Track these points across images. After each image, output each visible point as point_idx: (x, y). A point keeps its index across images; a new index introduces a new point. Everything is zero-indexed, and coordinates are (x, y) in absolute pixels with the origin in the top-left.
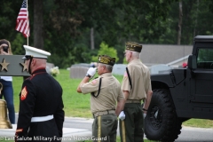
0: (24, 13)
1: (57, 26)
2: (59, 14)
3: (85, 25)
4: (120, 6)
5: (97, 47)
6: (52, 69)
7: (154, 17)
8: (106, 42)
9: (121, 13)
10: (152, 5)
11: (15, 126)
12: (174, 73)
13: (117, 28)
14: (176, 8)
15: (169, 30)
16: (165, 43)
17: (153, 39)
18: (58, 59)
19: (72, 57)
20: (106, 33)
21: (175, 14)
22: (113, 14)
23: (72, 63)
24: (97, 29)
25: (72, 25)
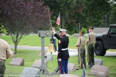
0: (59, 19)
1: (69, 23)
2: (70, 19)
3: (77, 22)
4: (88, 16)
5: (81, 28)
6: (68, 35)
7: (98, 19)
8: (84, 27)
9: (88, 19)
10: (97, 16)
11: (57, 52)
12: (104, 36)
13: (87, 23)
14: (105, 17)
15: (102, 23)
16: (101, 27)
17: (98, 26)
18: (69, 32)
19: (73, 32)
20: (84, 24)
21: (104, 19)
22: (86, 19)
23: (74, 33)
24: (81, 23)
25: (73, 22)
